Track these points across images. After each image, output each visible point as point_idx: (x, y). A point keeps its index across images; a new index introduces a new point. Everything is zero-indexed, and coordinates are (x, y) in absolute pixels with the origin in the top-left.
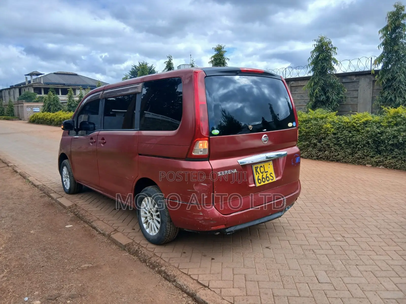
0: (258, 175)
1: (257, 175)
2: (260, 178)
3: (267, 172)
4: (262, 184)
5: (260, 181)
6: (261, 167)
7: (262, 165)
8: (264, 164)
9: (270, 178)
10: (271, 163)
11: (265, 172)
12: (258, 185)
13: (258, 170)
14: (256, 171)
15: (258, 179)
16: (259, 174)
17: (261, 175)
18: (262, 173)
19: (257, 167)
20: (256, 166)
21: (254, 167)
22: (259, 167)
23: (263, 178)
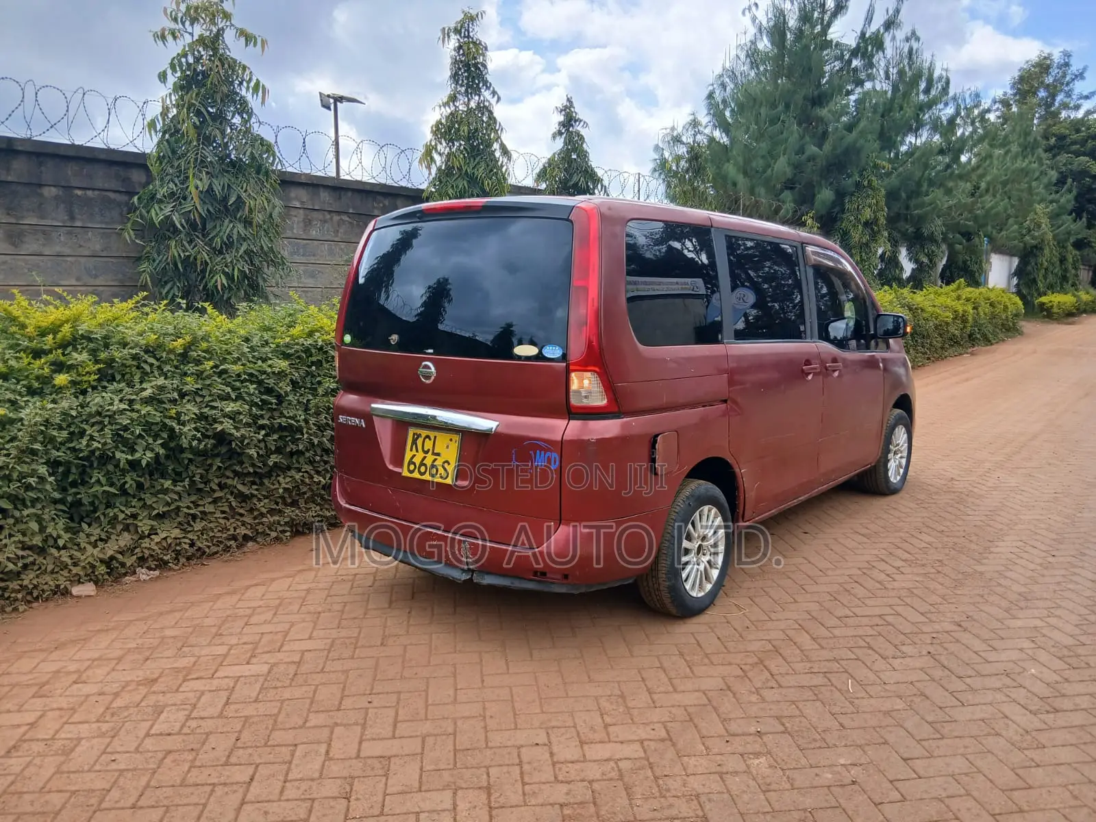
0: (414, 452)
1: (411, 450)
2: (417, 460)
3: (438, 454)
4: (416, 475)
5: (412, 467)
6: (428, 437)
7: (432, 434)
8: (436, 433)
9: (441, 470)
10: (457, 438)
11: (434, 454)
12: (405, 473)
13: (419, 442)
14: (414, 442)
15: (411, 462)
16: (417, 451)
17: (420, 455)
18: (427, 452)
19: (419, 436)
20: (419, 431)
21: (411, 432)
22: (423, 436)
23: (422, 464)
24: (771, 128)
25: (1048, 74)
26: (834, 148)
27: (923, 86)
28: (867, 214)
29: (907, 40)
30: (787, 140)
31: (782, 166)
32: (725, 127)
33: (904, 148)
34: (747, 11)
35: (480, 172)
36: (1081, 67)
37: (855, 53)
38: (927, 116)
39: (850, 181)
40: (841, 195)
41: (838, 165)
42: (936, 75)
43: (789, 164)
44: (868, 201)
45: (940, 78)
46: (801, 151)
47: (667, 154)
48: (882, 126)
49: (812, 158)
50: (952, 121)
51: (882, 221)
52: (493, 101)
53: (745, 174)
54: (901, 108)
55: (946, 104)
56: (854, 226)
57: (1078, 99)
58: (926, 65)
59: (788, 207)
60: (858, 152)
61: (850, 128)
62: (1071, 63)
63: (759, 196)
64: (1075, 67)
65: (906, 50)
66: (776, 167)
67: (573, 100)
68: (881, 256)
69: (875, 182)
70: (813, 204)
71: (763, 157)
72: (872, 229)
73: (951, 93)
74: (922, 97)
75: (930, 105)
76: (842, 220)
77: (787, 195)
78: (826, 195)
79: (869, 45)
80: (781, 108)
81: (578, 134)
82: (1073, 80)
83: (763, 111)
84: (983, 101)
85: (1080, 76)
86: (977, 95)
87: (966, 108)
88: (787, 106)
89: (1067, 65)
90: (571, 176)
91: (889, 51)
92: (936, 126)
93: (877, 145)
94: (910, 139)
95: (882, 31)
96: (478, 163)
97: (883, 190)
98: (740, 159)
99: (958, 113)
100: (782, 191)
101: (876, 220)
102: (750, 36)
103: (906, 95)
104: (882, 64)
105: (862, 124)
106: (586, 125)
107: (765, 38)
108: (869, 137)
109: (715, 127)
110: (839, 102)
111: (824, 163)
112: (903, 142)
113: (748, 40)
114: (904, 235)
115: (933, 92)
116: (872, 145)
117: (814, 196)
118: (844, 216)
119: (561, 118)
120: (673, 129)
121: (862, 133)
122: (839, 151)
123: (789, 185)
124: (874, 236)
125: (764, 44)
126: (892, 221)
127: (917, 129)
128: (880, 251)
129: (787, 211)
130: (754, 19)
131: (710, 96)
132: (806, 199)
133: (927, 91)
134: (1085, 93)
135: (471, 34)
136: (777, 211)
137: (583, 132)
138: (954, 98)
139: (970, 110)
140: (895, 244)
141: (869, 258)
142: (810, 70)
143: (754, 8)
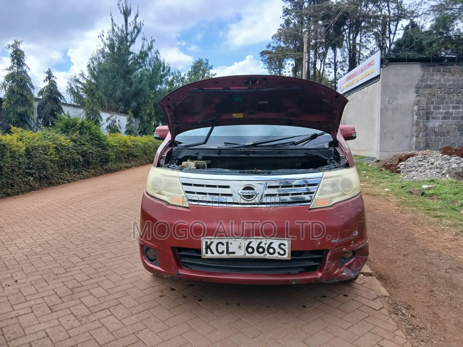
24: (113, 80)
25: (202, 66)
26: (135, 89)
27: (162, 69)
28: (148, 111)
29: (156, 53)
30: (119, 85)
31: (118, 93)
32: (96, 78)
33: (158, 89)
34: (100, 37)
35: (25, 93)
36: (211, 65)
37: (139, 57)
38: (164, 79)
39: (142, 100)
40: (139, 104)
41: (137, 94)
42: (166, 65)
43: (121, 93)
44: (148, 107)
45: (167, 66)
46: (124, 88)
47: (73, 86)
48: (150, 82)
49: (128, 91)
50: (172, 81)
51: (153, 114)
52: (27, 70)
53: (105, 95)
54: (156, 77)
55: (170, 76)
56: (144, 115)
57: (211, 75)
58: (162, 62)
59: (122, 107)
60: (144, 91)
61: (140, 83)
62: (209, 63)
63: (111, 103)
64: (210, 65)
65: (155, 56)
66: (116, 94)
67: (51, 70)
68: (154, 125)
69: (150, 101)
70: (130, 106)
71: (111, 90)
72: (150, 116)
73: (171, 72)
74: (162, 73)
75: (164, 75)
76: (140, 113)
77: (120, 103)
78: (134, 104)
79: (143, 55)
80: (116, 73)
81: (54, 81)
82: (209, 69)
83: (110, 74)
84: (182, 75)
85: (211, 68)
86: (180, 72)
87: (176, 76)
88: (118, 73)
89: (207, 63)
90: (53, 95)
91: (150, 56)
92: (167, 82)
93: (149, 89)
94: (159, 86)
95: (147, 51)
96: (24, 90)
97: (152, 104)
98: (103, 90)
99: (174, 78)
100: (118, 102)
101: (151, 113)
102: (102, 47)
103: (157, 73)
104: (148, 60)
105: (144, 82)
106: (56, 78)
107: (107, 48)
108: (147, 86)
109: (92, 78)
110: (135, 73)
111: (133, 94)
112: (157, 87)
113: (101, 48)
114: (160, 118)
115: (165, 71)
116: (148, 89)
117: (130, 104)
118: (141, 111)
119: (47, 75)
120: (75, 77)
121: (144, 85)
122: (137, 90)
123: (121, 100)
124: (151, 118)
125: (107, 50)
126: (156, 114)
127: (161, 83)
128: (153, 123)
129: (122, 109)
130: (102, 40)
131: (89, 66)
132: (127, 105)
133: (163, 71)
134: (213, 74)
135: (18, 48)
136: (118, 109)
137: (56, 80)
138: (173, 74)
139: (178, 77)
140: (158, 122)
141: (150, 126)
142: (125, 62)
143: (102, 36)
